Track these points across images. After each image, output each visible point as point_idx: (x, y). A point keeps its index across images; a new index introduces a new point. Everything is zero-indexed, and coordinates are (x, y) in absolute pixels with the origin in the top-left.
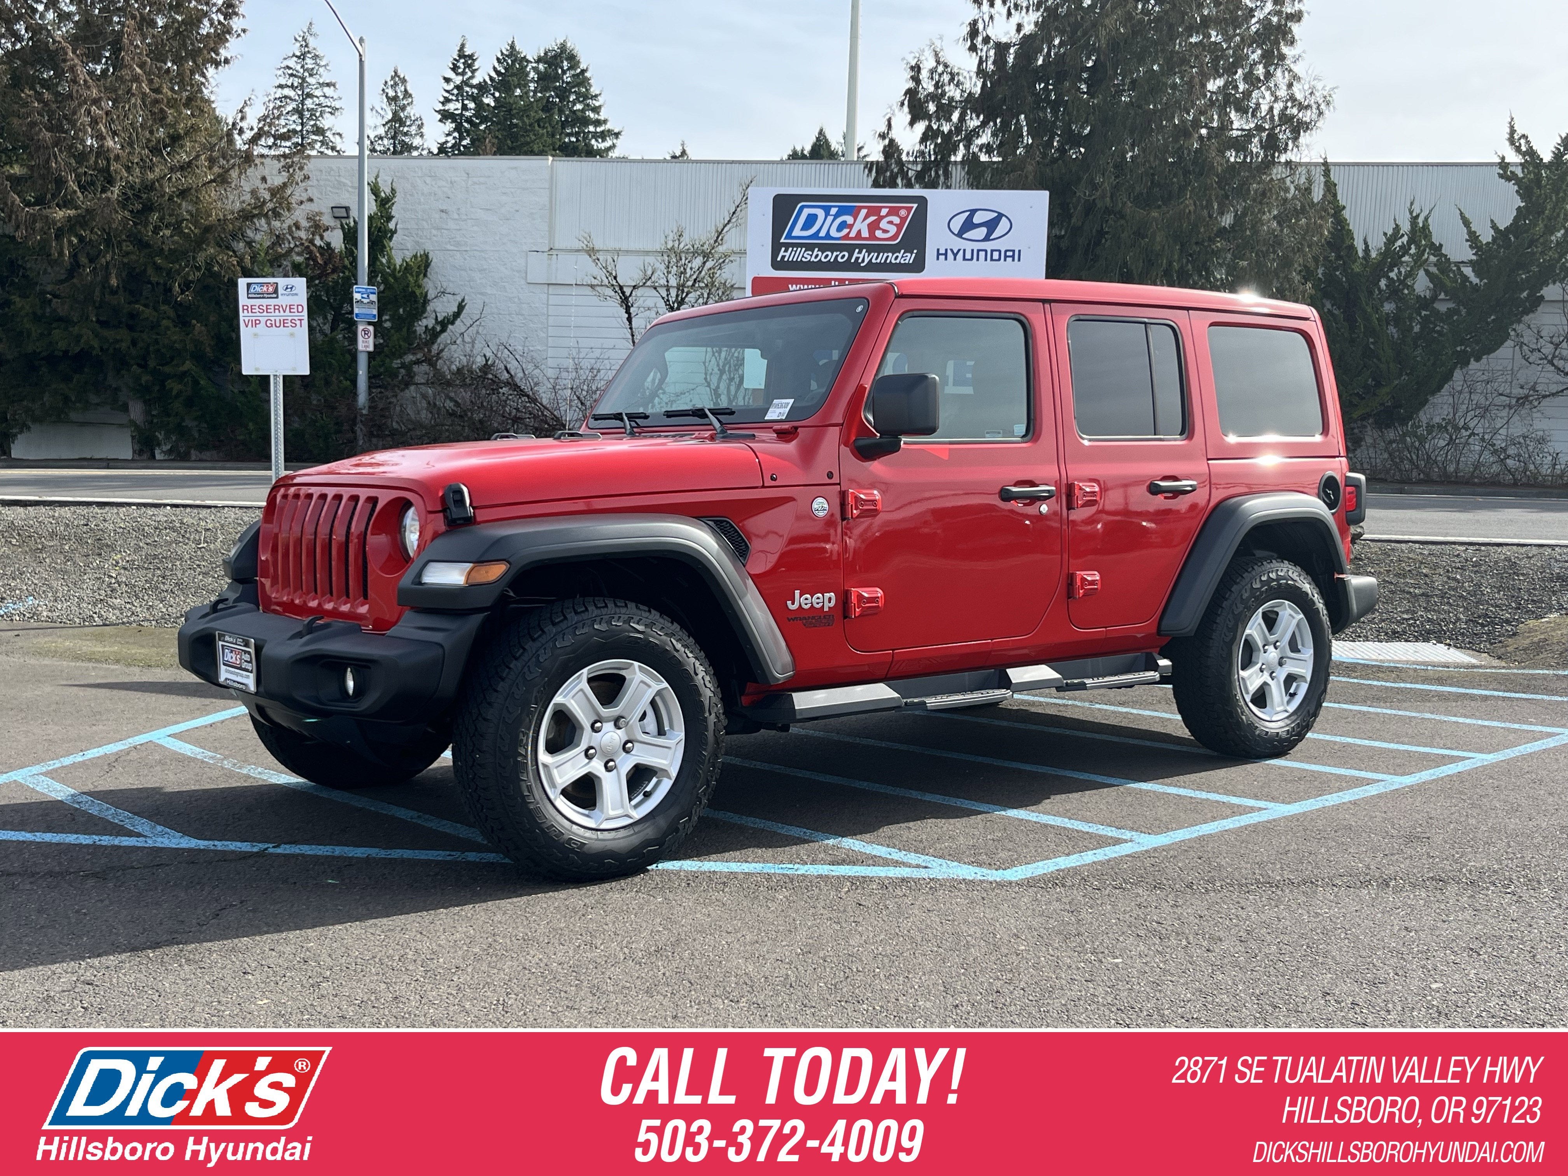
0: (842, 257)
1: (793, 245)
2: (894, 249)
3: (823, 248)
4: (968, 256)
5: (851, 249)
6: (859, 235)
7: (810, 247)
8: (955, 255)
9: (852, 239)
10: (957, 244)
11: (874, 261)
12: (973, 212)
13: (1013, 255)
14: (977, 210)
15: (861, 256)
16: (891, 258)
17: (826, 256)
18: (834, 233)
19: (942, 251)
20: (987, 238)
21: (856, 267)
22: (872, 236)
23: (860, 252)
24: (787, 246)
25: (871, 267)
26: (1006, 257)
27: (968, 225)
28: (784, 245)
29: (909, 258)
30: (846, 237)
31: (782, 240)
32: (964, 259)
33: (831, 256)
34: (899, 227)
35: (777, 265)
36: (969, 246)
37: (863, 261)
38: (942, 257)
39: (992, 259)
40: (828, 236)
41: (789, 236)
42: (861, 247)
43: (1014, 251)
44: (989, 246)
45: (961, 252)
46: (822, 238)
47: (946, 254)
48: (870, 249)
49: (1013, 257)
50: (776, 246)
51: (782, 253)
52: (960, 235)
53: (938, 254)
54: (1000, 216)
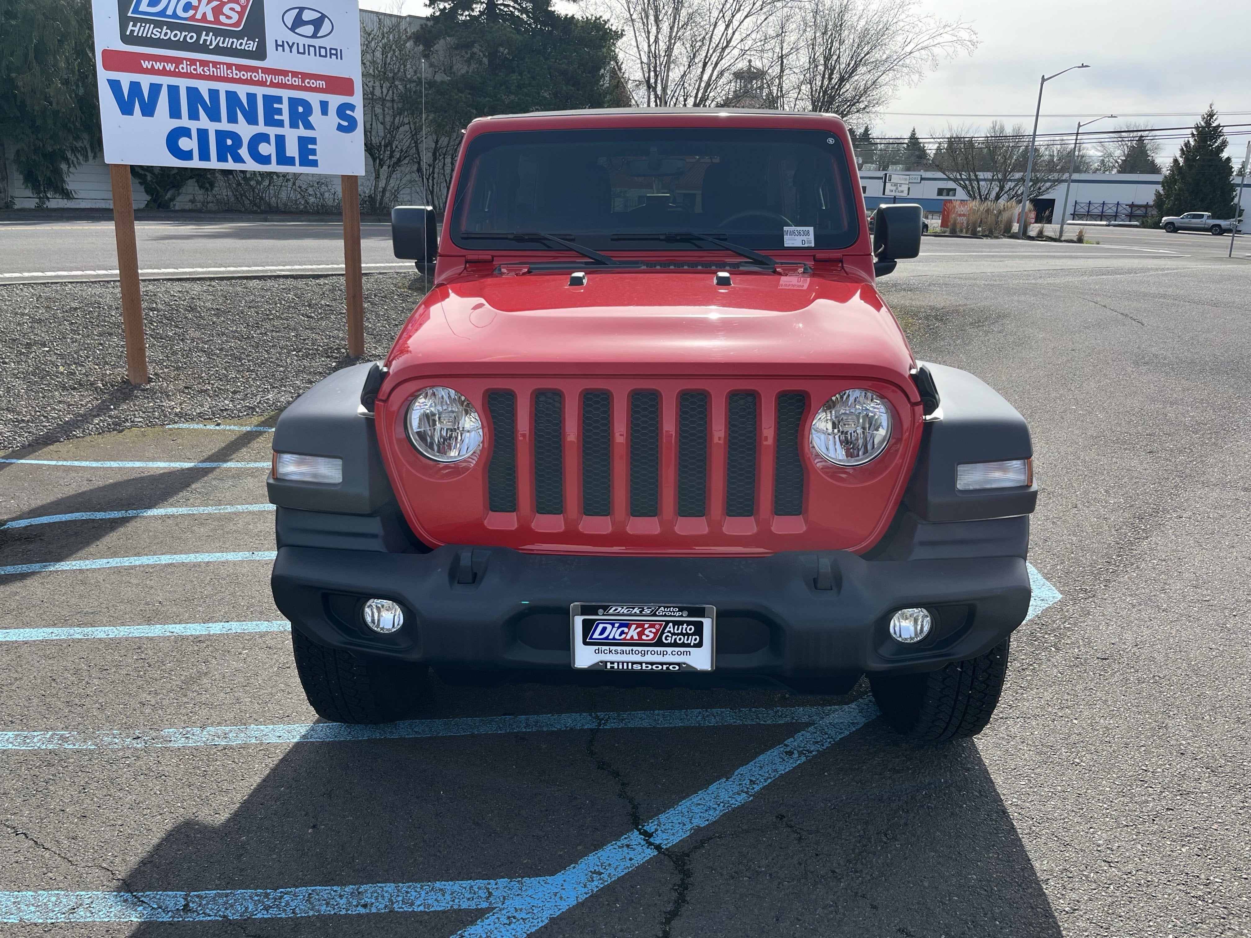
0: (192, 37)
1: (142, 21)
2: (238, 35)
3: (172, 27)
4: (301, 50)
5: (198, 30)
6: (204, 18)
7: (158, 25)
8: (291, 47)
9: (198, 20)
10: (291, 37)
11: (221, 45)
12: (302, 9)
13: (335, 53)
14: (304, 9)
15: (209, 38)
16: (236, 44)
17: (175, 35)
18: (180, 13)
19: (280, 43)
20: (314, 36)
21: (204, 48)
22: (217, 21)
23: (207, 35)
24: (135, 21)
25: (218, 51)
26: (331, 54)
27: (298, 22)
28: (132, 19)
29: (252, 46)
30: (192, 18)
31: (129, 14)
32: (298, 52)
33: (180, 36)
34: (241, 14)
35: (127, 39)
36: (302, 41)
37: (211, 44)
38: (280, 48)
39: (320, 55)
40: (175, 15)
41: (136, 11)
42: (208, 30)
43: (336, 50)
44: (317, 42)
45: (295, 45)
46: (169, 17)
47: (283, 46)
48: (217, 33)
49: (336, 55)
50: (124, 21)
51: (130, 28)
52: (293, 29)
53: (277, 45)
54: (323, 17)
